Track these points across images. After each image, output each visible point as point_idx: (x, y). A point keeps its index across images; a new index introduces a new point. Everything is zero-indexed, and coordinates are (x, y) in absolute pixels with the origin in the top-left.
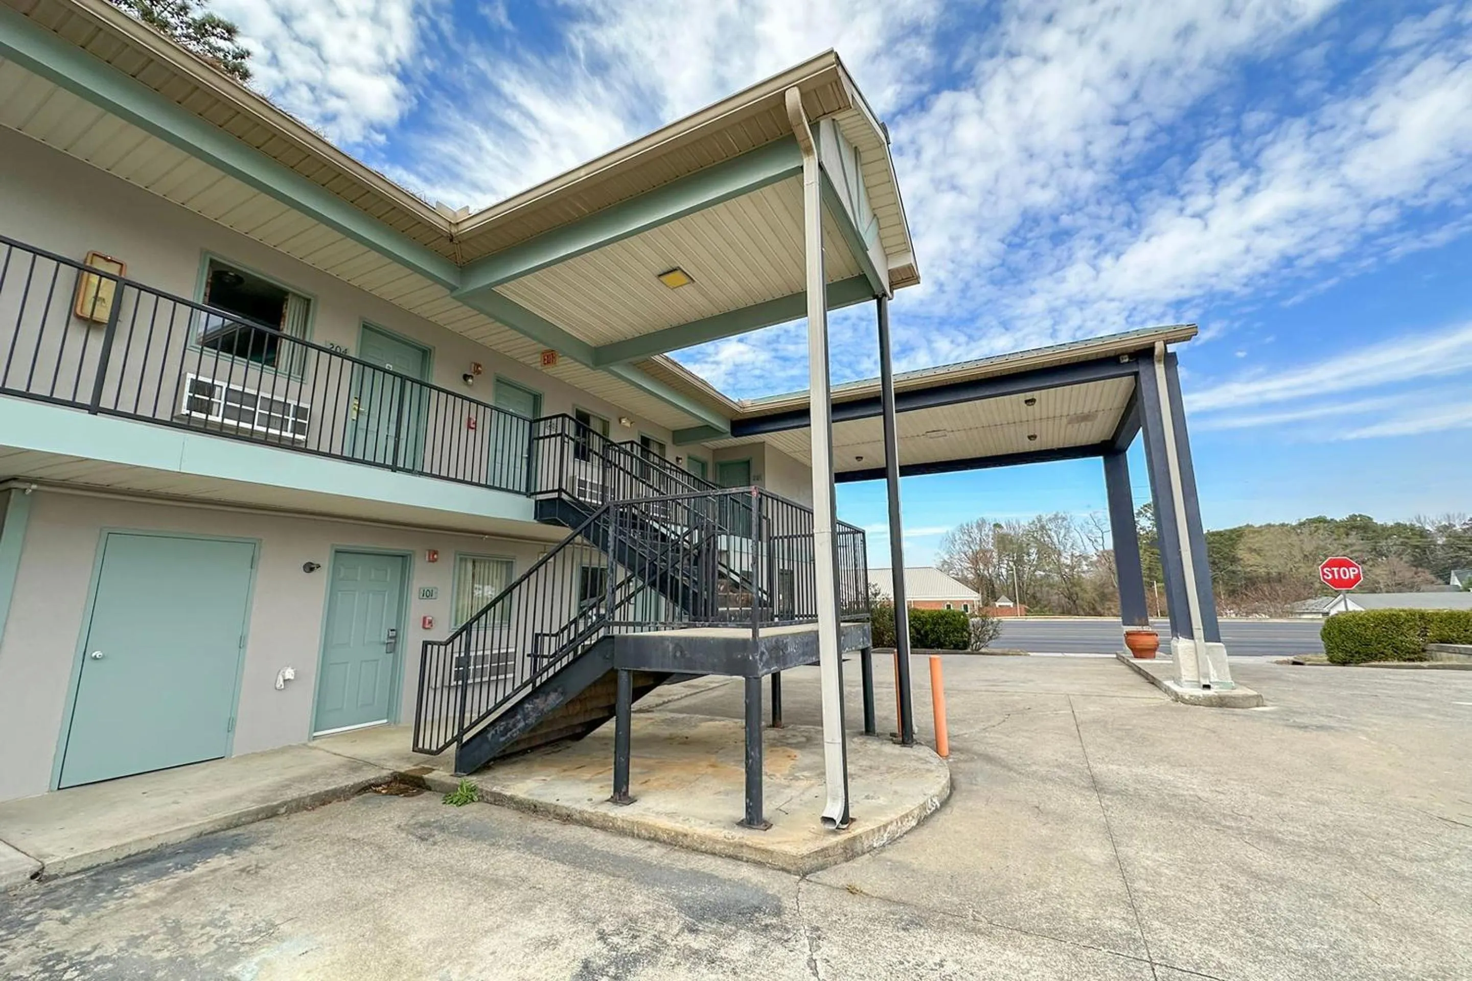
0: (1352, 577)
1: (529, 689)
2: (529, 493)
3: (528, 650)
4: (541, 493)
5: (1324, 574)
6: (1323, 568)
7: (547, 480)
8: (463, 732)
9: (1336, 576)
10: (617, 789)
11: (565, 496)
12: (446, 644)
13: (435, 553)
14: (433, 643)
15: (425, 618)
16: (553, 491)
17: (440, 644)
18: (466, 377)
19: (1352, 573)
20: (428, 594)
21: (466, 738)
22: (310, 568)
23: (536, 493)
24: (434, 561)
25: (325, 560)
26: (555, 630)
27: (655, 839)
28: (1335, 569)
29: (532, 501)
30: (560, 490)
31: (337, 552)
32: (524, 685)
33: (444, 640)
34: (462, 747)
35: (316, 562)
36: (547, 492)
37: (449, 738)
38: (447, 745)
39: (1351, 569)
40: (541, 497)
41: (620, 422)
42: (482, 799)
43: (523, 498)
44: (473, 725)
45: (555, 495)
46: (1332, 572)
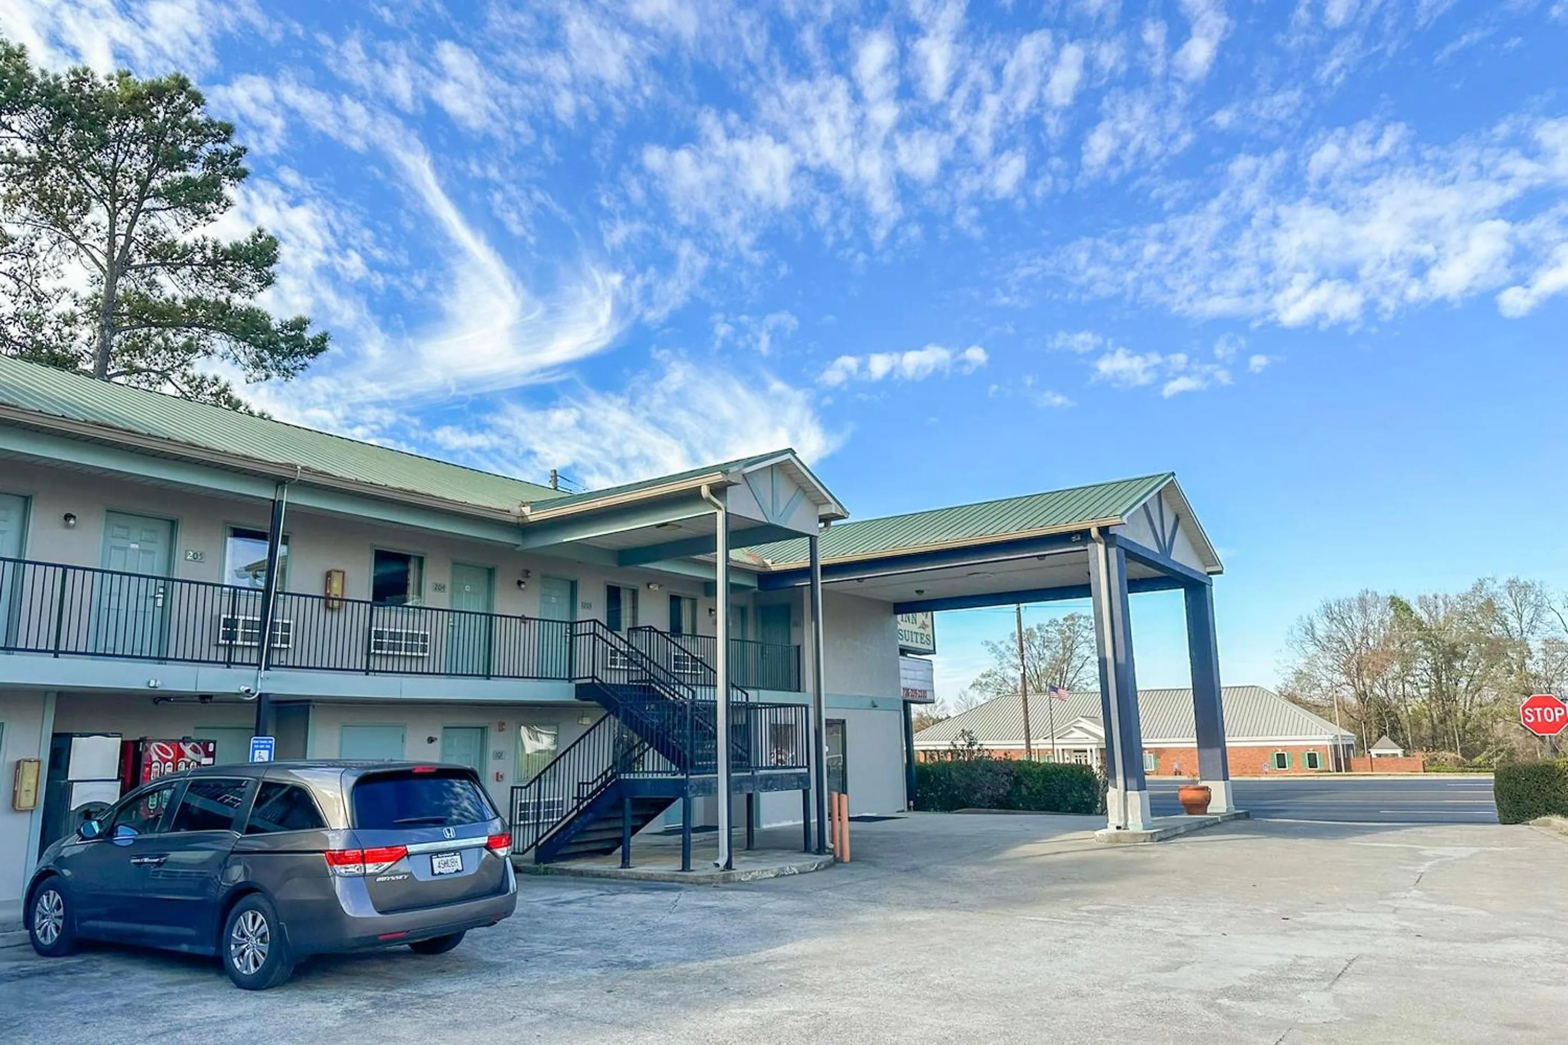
0: (1557, 720)
1: (576, 812)
2: (570, 679)
3: (575, 795)
4: (580, 678)
5: (1525, 716)
6: (1524, 708)
7: (583, 669)
8: (538, 839)
9: (1540, 719)
10: (623, 861)
11: (596, 681)
12: (526, 788)
13: (503, 724)
14: (517, 788)
15: (497, 774)
16: (588, 677)
17: (522, 788)
18: (520, 583)
19: (1557, 715)
20: (499, 755)
21: (540, 843)
22: (431, 740)
23: (575, 679)
24: (503, 730)
25: (438, 735)
26: (590, 781)
27: (639, 879)
28: (1538, 710)
29: (573, 685)
30: (593, 677)
31: (445, 728)
32: (573, 810)
33: (524, 785)
34: (538, 848)
35: (434, 736)
36: (584, 678)
37: (530, 843)
38: (529, 848)
39: (1556, 709)
40: (579, 682)
41: (648, 587)
42: (552, 873)
43: (566, 684)
44: (544, 835)
45: (590, 681)
46: (1535, 713)
